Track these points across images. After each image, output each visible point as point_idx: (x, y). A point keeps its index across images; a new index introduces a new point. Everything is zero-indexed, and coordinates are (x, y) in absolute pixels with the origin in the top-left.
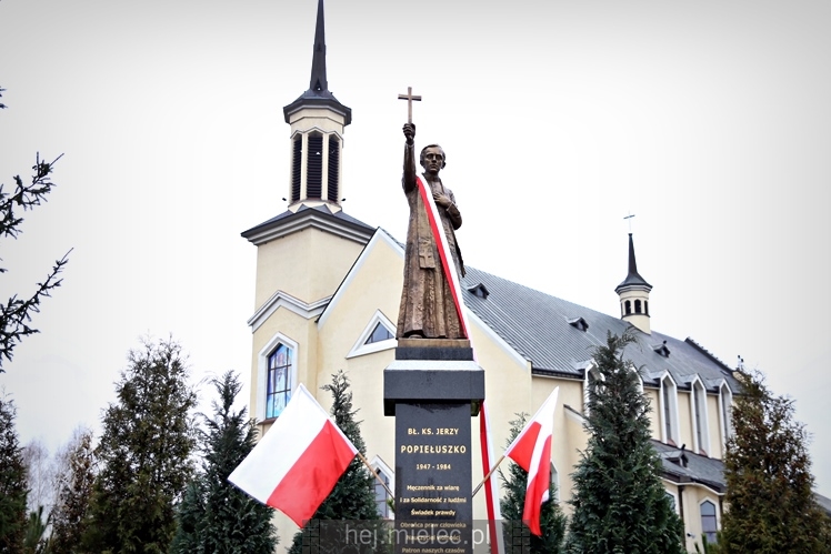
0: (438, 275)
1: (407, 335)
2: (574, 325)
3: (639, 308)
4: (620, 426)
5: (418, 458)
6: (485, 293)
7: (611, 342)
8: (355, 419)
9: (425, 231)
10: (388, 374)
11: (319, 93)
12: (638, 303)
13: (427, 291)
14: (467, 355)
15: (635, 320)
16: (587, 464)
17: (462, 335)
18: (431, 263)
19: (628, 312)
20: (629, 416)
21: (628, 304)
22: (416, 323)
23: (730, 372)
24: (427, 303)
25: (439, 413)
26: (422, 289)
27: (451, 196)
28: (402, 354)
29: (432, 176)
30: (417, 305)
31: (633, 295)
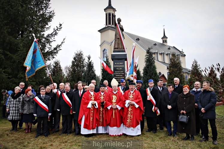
0: (120, 39)
1: (115, 49)
2: (154, 45)
3: (166, 41)
4: (150, 62)
5: (117, 67)
6: (139, 40)
7: (149, 49)
8: (109, 62)
9: (118, 32)
10: (112, 55)
11: (110, 7)
12: (165, 41)
13: (118, 42)
14: (124, 51)
15: (165, 43)
16: (145, 68)
17: (124, 48)
18: (119, 37)
19: (164, 42)
20: (151, 60)
21: (163, 41)
22: (116, 47)
23: (181, 52)
24: (118, 44)
25: (120, 61)
26: (117, 41)
27: (122, 26)
28: (114, 52)
29: (119, 23)
30: (117, 44)
31: (164, 39)
